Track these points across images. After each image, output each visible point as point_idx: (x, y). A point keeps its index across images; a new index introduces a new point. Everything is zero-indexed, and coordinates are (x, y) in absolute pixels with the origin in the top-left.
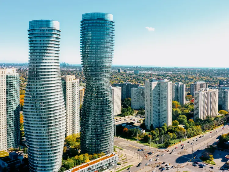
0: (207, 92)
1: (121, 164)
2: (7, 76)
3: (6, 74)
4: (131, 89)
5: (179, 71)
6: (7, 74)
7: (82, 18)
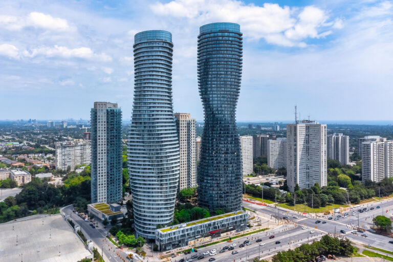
0: (383, 143)
1: (252, 227)
2: (107, 110)
3: (106, 109)
4: (266, 142)
5: (341, 128)
6: (108, 109)
7: (200, 32)
